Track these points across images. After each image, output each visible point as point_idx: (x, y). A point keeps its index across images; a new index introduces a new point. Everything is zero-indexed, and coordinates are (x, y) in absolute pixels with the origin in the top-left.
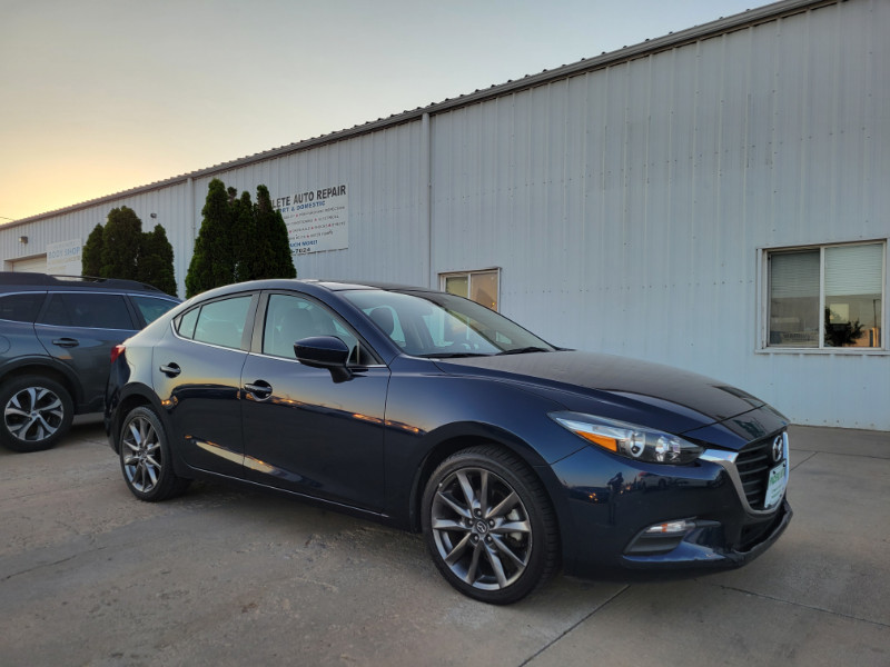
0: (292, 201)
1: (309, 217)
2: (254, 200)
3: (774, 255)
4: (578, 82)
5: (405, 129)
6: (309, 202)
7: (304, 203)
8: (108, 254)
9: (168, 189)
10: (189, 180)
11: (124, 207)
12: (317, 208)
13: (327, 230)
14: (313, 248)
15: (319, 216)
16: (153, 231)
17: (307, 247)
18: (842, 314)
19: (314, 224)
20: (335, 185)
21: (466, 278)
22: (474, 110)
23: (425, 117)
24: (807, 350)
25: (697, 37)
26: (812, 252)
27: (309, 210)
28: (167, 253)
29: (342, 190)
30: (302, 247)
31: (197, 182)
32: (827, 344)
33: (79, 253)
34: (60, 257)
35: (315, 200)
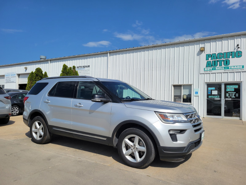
0: (76, 68)
1: (80, 71)
2: (72, 68)
3: (175, 86)
4: (140, 50)
7: (79, 68)
13: (85, 75)
15: (83, 71)
18: (185, 97)
19: (82, 73)
22: (119, 53)
23: (108, 53)
26: (180, 86)
29: (89, 66)
31: (51, 61)
32: (183, 102)
33: (15, 76)
34: (9, 76)
35: (82, 68)
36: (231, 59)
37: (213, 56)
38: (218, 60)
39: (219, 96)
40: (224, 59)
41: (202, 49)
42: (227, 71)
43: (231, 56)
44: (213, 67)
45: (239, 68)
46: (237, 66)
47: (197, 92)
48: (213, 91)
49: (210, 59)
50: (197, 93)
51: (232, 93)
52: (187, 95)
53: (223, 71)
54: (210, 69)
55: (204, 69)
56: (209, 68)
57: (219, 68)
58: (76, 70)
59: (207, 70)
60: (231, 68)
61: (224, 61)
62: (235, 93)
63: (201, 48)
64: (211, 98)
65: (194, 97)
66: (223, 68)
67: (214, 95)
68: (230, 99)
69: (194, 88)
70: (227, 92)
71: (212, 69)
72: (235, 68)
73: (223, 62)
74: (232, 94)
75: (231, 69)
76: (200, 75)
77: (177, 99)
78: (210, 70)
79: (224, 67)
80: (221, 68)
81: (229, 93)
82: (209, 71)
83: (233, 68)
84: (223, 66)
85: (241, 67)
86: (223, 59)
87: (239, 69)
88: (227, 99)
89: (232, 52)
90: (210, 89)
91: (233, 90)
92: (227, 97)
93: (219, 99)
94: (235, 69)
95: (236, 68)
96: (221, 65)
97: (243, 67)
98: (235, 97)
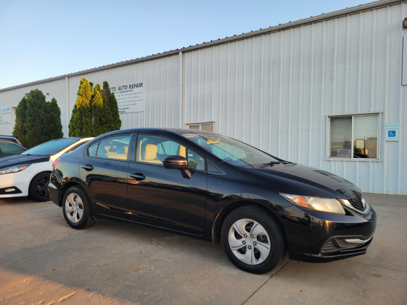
0: (117, 89)
1: (127, 97)
2: (102, 88)
3: (333, 119)
4: (250, 41)
5: (171, 58)
6: (125, 90)
7: (123, 90)
8: (29, 112)
9: (55, 82)
10: (67, 78)
11: (37, 90)
12: (129, 93)
13: (134, 103)
14: (127, 111)
15: (130, 96)
16: (51, 101)
17: (124, 110)
18: (360, 145)
19: (127, 100)
20: (138, 82)
21: (199, 126)
22: (203, 51)
23: (181, 53)
24: (346, 159)
25: (301, 24)
26: (349, 118)
27: (125, 93)
28: (58, 112)
29: (141, 85)
30: (121, 110)
31: (70, 79)
32: (354, 157)
33: (10, 111)
35: (128, 89)
47: (394, 132)
50: (392, 133)
52: (366, 139)
63: (406, 19)
65: (386, 144)
69: (386, 121)
76: (401, 87)
77: (338, 150)
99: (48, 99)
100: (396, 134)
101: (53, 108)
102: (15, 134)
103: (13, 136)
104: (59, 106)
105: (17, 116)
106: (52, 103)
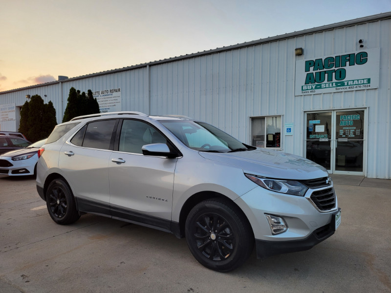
0: (100, 93)
1: (107, 99)
2: (87, 95)
3: (253, 119)
4: (197, 59)
5: (141, 70)
6: (107, 94)
7: (105, 94)
8: (31, 113)
9: (51, 86)
10: (61, 83)
12: (110, 96)
13: (114, 104)
14: (108, 111)
15: (110, 99)
17: (106, 110)
18: (271, 138)
19: (108, 102)
20: (116, 88)
22: (165, 66)
23: (148, 66)
25: (231, 49)
26: (262, 118)
27: (107, 97)
28: (54, 112)
29: (119, 90)
30: (104, 110)
31: (63, 84)
32: (267, 147)
33: (14, 109)
34: (6, 111)
35: (109, 93)
36: (348, 68)
37: (316, 65)
38: (325, 70)
39: (326, 135)
40: (336, 69)
41: (299, 51)
42: (341, 89)
43: (348, 63)
44: (316, 83)
45: (362, 83)
46: (358, 80)
47: (290, 129)
48: (316, 126)
49: (312, 69)
50: (289, 130)
51: (350, 129)
52: (274, 134)
53: (334, 90)
54: (312, 87)
55: (302, 87)
56: (310, 86)
57: (327, 85)
58: (94, 98)
59: (307, 89)
60: (348, 83)
61: (335, 72)
62: (355, 128)
63: (296, 50)
64: (313, 139)
65: (284, 136)
66: (334, 84)
67: (318, 133)
68: (346, 140)
69: (285, 121)
70: (341, 128)
71: (316, 88)
72: (354, 83)
73: (334, 74)
74: (350, 131)
75: (348, 85)
77: (257, 142)
78: (312, 89)
79: (336, 83)
80: (331, 84)
81: (344, 128)
82: (310, 91)
83: (352, 84)
84: (334, 80)
85: (365, 81)
86: (334, 68)
87: (362, 85)
88: (340, 140)
89: (349, 55)
90: (312, 122)
91: (351, 123)
92: (341, 137)
93: (327, 140)
94: (355, 86)
95: (357, 83)
96: (330, 79)
97: (369, 80)
98: (354, 136)
99: (46, 102)
100: (292, 130)
101: (50, 109)
102: (20, 130)
103: (19, 132)
104: (54, 107)
105: (22, 116)
106: (49, 105)
